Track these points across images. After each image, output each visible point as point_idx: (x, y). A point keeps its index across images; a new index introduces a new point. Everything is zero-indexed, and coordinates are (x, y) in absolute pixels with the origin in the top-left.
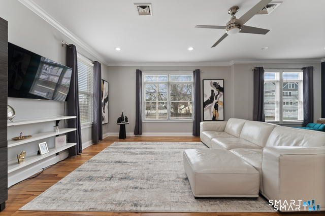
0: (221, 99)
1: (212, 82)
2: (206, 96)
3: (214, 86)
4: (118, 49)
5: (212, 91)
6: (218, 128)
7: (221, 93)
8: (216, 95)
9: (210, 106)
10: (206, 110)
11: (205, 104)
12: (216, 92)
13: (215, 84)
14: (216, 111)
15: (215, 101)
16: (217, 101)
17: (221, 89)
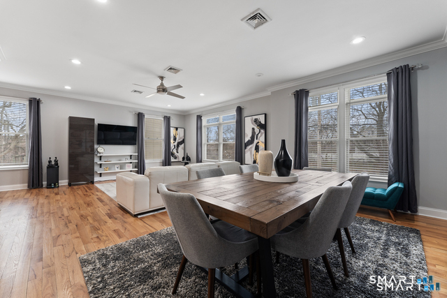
0: (262, 139)
1: (252, 118)
2: (247, 136)
3: (254, 123)
4: (169, 106)
5: (253, 129)
7: (262, 131)
8: (256, 134)
9: (251, 148)
10: (247, 151)
11: (246, 145)
12: (257, 130)
13: (256, 121)
14: (257, 153)
15: (255, 141)
16: (257, 141)
17: (262, 127)
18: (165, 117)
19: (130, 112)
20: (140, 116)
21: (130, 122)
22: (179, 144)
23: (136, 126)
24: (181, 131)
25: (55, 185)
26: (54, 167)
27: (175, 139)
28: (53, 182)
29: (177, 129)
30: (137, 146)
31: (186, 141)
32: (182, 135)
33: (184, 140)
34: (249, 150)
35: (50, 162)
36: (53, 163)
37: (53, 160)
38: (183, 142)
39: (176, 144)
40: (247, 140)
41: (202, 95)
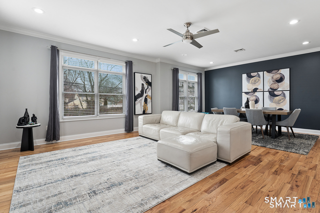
0: (149, 93)
1: (142, 75)
2: (137, 90)
3: (144, 80)
5: (143, 84)
6: (156, 120)
7: (150, 87)
8: (145, 89)
9: (141, 100)
10: (137, 104)
11: (136, 98)
12: (146, 86)
13: (145, 78)
14: (146, 104)
15: (145, 95)
17: (149, 84)
34: (139, 102)
40: (137, 93)
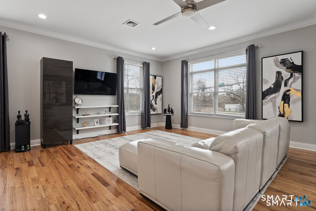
0: (296, 85)
1: (277, 59)
2: (267, 82)
3: (281, 66)
4: (153, 49)
5: (279, 73)
7: (297, 75)
8: (285, 79)
9: (274, 98)
10: (267, 103)
11: (265, 94)
12: (286, 74)
13: (284, 62)
14: (286, 105)
15: (283, 89)
16: (287, 88)
17: (297, 69)
18: (144, 63)
19: (109, 56)
20: (119, 61)
21: (109, 67)
22: (158, 94)
23: (115, 72)
24: (159, 79)
25: (26, 147)
26: (24, 124)
27: (153, 89)
28: (23, 144)
29: (155, 77)
30: (116, 96)
31: (164, 91)
32: (160, 84)
33: (162, 89)
34: (271, 100)
35: (19, 117)
36: (23, 118)
37: (23, 114)
38: (161, 92)
39: (154, 94)
40: (265, 88)
41: (212, 28)
